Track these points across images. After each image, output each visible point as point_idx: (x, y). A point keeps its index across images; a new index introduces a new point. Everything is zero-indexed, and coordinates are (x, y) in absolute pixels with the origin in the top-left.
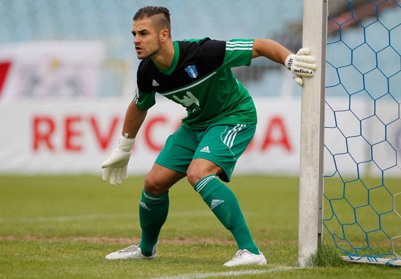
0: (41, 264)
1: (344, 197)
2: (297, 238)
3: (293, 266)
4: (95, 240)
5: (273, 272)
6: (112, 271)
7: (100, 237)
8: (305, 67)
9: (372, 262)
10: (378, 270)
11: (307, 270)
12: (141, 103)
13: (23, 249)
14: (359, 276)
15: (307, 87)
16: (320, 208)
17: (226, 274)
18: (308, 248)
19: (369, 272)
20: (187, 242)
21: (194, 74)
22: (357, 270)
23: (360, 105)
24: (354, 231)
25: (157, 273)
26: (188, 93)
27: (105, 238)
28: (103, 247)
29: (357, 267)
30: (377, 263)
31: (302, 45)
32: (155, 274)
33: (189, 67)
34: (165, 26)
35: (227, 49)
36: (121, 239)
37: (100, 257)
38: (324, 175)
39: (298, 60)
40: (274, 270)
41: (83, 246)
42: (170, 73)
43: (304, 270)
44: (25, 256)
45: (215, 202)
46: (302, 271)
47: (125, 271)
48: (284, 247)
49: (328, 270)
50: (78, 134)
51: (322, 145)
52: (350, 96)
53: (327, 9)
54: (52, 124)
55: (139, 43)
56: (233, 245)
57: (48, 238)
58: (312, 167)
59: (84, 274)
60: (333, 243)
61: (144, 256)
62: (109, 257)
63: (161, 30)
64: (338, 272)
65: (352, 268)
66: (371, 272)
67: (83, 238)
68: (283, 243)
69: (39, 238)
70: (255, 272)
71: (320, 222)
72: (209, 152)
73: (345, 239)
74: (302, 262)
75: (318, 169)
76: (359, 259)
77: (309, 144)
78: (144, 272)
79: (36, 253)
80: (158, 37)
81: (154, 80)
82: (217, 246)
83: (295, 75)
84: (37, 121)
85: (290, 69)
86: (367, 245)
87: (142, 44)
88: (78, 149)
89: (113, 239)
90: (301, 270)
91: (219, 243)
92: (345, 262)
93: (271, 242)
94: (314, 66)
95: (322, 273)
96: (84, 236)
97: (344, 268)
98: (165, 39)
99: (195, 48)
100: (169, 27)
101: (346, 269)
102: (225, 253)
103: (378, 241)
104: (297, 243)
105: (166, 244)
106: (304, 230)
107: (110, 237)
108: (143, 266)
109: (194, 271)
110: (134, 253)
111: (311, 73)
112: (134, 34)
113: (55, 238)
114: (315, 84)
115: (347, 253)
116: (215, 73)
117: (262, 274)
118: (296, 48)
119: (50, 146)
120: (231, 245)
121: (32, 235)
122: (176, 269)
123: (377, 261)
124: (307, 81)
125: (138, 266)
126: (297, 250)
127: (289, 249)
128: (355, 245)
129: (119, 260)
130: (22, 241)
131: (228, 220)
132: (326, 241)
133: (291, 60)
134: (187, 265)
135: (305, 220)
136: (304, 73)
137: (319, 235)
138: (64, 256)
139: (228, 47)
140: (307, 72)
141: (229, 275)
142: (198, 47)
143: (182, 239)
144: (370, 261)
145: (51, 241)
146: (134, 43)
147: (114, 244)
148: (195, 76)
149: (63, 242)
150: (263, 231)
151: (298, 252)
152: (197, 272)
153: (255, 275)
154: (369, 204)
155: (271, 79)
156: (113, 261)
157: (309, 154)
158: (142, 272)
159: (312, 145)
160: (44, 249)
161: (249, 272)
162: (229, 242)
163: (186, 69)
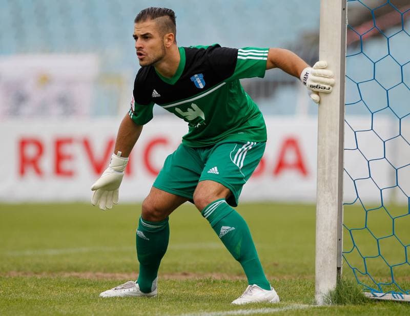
0: (28, 303)
1: (366, 227)
2: (314, 272)
3: (310, 304)
4: (88, 276)
5: (287, 310)
6: (108, 310)
7: (95, 272)
8: (322, 83)
9: (397, 299)
10: (403, 308)
11: (325, 308)
12: (137, 117)
13: (8, 286)
14: (384, 314)
15: (324, 105)
16: (340, 240)
17: (235, 313)
18: (326, 285)
19: (395, 310)
20: (190, 278)
21: (201, 84)
22: (381, 308)
23: (383, 124)
24: (377, 264)
25: (158, 312)
26: (194, 105)
27: (100, 274)
28: (98, 283)
29: (380, 305)
30: (403, 300)
31: (318, 57)
32: (155, 313)
33: (196, 76)
34: (170, 30)
35: (239, 57)
36: (117, 275)
37: (94, 294)
38: (343, 203)
39: (314, 75)
40: (288, 308)
41: (76, 283)
42: (173, 82)
43: (321, 308)
44: (10, 293)
45: (225, 229)
46: (320, 310)
47: (122, 310)
48: (300, 283)
49: (348, 308)
50: (70, 157)
51: (341, 169)
52: (372, 114)
53: (347, 17)
54: (40, 147)
55: (141, 47)
56: (242, 281)
57: (36, 273)
58: (330, 193)
59: (76, 313)
60: (353, 278)
61: (142, 293)
62: (103, 294)
63: (166, 34)
64: (359, 310)
65: (376, 306)
66: (396, 311)
67: (75, 274)
68: (298, 278)
69: (26, 274)
70: (267, 311)
71: (339, 255)
72: (218, 173)
73: (367, 273)
74: (320, 300)
75: (337, 196)
76: (383, 296)
77: (327, 168)
78: (143, 312)
79: (23, 291)
80: (163, 42)
81: (154, 90)
82: (224, 282)
83: (311, 91)
84: (23, 144)
85: (305, 83)
86: (391, 281)
87: (144, 50)
88: (70, 174)
89: (109, 275)
90: (318, 308)
91: (227, 278)
92: (367, 299)
93: (285, 277)
94: (332, 81)
95: (342, 311)
96: (76, 271)
97: (366, 306)
98: (171, 44)
99: (204, 54)
100: (174, 31)
101: (369, 307)
102: (234, 289)
103: (404, 275)
104: (314, 278)
105: (168, 280)
106: (321, 264)
107: (105, 272)
108: (142, 304)
109: (199, 310)
110: (131, 290)
111: (329, 89)
112: (136, 37)
113: (44, 273)
114: (332, 102)
115: (369, 290)
116: (224, 83)
117: (275, 313)
118: (312, 61)
119: (38, 171)
120: (240, 281)
121: (19, 271)
122: (179, 307)
123: (403, 298)
124: (324, 98)
125: (136, 305)
126: (314, 286)
127: (305, 285)
128: (379, 280)
129: (116, 297)
130: (7, 277)
131: (238, 250)
132: (346, 276)
133: (307, 74)
134: (191, 303)
135: (322, 252)
136: (320, 89)
137: (339, 269)
138: (54, 293)
139: (240, 55)
140: (325, 88)
141: (238, 314)
142: (206, 54)
143: (185, 274)
144: (395, 298)
145: (39, 277)
146: (136, 48)
147: (109, 280)
148: (201, 86)
149: (52, 278)
150: (276, 265)
151: (314, 289)
152: (203, 311)
153: (267, 314)
154: (394, 234)
155: (284, 96)
156: (108, 298)
157: (326, 178)
158: (141, 311)
159: (330, 169)
160: (31, 286)
161: (261, 311)
162: (238, 278)
163: (192, 79)
